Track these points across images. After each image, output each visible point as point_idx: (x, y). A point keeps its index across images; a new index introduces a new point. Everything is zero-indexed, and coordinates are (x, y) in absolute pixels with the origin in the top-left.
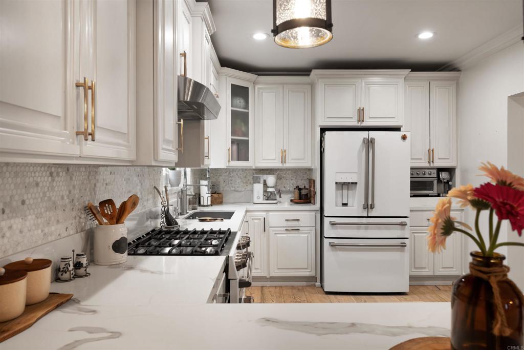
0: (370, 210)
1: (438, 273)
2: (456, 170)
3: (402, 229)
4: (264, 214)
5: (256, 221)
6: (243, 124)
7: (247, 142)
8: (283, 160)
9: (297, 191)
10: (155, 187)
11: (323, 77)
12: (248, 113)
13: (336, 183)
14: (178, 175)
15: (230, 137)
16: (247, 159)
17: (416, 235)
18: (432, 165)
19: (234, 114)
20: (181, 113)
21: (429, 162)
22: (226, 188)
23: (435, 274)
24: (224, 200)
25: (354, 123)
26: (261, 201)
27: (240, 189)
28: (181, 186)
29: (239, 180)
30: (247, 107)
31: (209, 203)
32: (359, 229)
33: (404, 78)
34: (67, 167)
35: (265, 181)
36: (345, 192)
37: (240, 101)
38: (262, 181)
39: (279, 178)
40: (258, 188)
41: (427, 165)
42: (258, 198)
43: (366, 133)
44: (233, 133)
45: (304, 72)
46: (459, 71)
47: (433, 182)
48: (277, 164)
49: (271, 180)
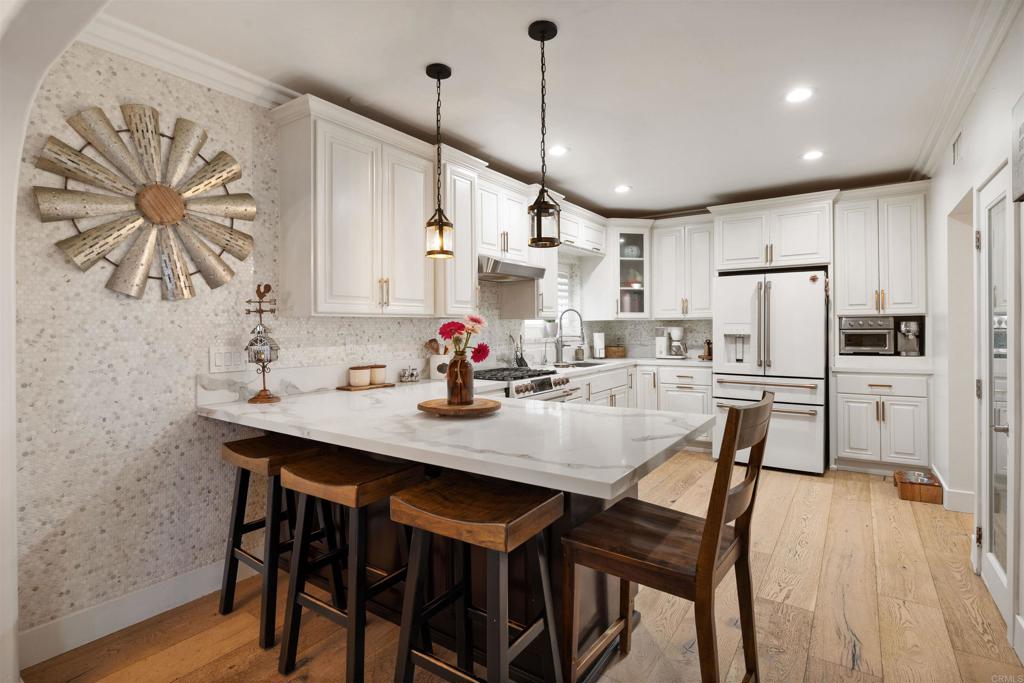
0: (767, 368)
1: (886, 459)
2: (927, 319)
3: (811, 393)
4: (654, 369)
5: (647, 376)
6: (637, 273)
7: (641, 292)
8: (685, 311)
9: (706, 346)
10: (511, 336)
11: (721, 214)
12: (642, 262)
13: (725, 336)
15: (618, 288)
16: (641, 309)
17: (852, 404)
18: (882, 312)
19: (623, 263)
21: (878, 308)
22: (633, 342)
23: (883, 460)
24: (629, 354)
25: (761, 264)
26: (664, 355)
27: (646, 343)
28: (558, 336)
29: (644, 333)
30: (641, 256)
31: (603, 355)
32: (752, 389)
33: (831, 202)
34: (411, 320)
35: (669, 334)
36: (740, 345)
37: (632, 251)
38: (666, 334)
39: (685, 332)
40: (661, 343)
41: (874, 312)
42: (661, 353)
43: (762, 276)
44: (622, 283)
45: (700, 209)
46: (929, 178)
47: (885, 335)
48: (678, 315)
49: (676, 333)
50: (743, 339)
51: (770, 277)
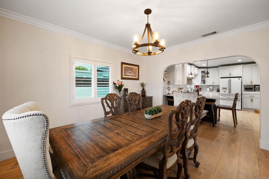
0: (230, 93)
2: (260, 85)
3: (239, 97)
4: (208, 93)
7: (205, 81)
8: (213, 84)
9: (217, 90)
11: (221, 68)
12: (205, 76)
13: (223, 88)
14: (191, 86)
15: (201, 80)
16: (205, 83)
17: (246, 99)
19: (202, 76)
20: (187, 80)
21: (251, 84)
22: (202, 89)
25: (229, 76)
26: (209, 91)
27: (205, 89)
29: (205, 87)
33: (242, 66)
37: (203, 74)
39: (213, 87)
40: (208, 89)
43: (229, 78)
44: (202, 79)
45: (217, 67)
47: (253, 88)
48: (212, 84)
49: (211, 87)
50: (226, 88)
51: (231, 78)
